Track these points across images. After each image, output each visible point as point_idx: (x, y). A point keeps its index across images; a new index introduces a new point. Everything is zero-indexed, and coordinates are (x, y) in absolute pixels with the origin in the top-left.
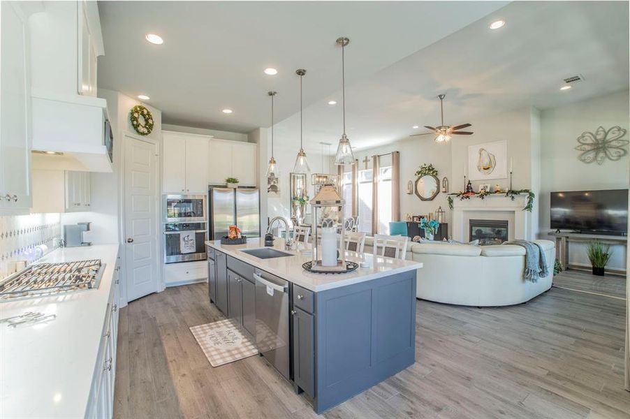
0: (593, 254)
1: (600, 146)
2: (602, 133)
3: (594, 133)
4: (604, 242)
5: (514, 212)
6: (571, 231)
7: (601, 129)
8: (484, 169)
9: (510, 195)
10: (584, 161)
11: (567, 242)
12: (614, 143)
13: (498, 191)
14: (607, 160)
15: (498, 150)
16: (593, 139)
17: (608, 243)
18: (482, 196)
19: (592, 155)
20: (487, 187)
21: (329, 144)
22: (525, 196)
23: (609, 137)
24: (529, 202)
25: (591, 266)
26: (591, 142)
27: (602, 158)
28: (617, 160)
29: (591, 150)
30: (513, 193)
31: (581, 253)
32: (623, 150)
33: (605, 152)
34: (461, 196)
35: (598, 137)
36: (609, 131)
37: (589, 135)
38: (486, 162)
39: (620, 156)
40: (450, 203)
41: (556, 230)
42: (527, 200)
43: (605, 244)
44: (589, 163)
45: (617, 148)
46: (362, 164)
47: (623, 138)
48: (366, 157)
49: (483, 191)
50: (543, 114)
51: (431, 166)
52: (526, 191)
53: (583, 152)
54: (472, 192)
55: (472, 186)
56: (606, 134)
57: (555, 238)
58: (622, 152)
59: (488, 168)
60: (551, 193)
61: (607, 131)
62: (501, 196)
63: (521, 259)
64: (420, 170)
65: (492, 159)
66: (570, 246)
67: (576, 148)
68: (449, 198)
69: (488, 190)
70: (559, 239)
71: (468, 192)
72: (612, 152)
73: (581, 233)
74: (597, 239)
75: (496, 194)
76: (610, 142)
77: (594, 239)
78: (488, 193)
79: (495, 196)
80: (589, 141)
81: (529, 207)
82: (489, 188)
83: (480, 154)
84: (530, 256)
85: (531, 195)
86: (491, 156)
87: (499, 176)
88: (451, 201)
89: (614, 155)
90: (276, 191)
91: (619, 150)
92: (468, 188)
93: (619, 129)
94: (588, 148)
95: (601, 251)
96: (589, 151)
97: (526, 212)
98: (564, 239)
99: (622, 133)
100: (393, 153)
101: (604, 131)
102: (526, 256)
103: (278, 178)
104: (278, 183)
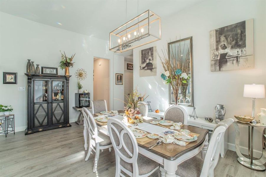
90: (151, 69)
103: (152, 54)
104: (153, 60)
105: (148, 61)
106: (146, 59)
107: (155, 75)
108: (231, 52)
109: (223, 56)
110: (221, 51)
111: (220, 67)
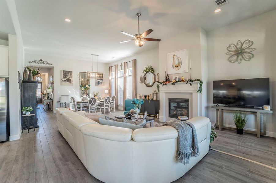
0: (237, 120)
1: (239, 53)
2: (240, 44)
3: (236, 44)
4: (243, 112)
5: (192, 93)
6: (225, 105)
7: (239, 42)
8: (176, 67)
9: (189, 83)
10: (231, 61)
11: (222, 112)
12: (247, 50)
13: (183, 80)
14: (243, 61)
15: (183, 55)
16: (235, 48)
17: (245, 113)
18: (173, 84)
19: (235, 58)
20: (177, 78)
21: (98, 56)
22: (198, 83)
23: (244, 46)
24: (200, 87)
25: (236, 128)
26: (234, 50)
27: (240, 59)
28: (248, 60)
29: (234, 55)
30: (191, 81)
31: (230, 119)
32: (252, 54)
33: (242, 56)
34: (163, 83)
35: (238, 47)
36: (244, 43)
37: (233, 45)
38: (177, 63)
39: (250, 58)
40: (158, 88)
41: (216, 105)
42: (199, 86)
43: (244, 114)
44: (234, 62)
45: (249, 53)
46: (119, 67)
47: (251, 47)
48: (122, 63)
49: (174, 80)
50: (208, 33)
51: (151, 67)
52: (198, 80)
53: (230, 56)
54: (169, 81)
55: (169, 77)
56: (242, 45)
57: (216, 109)
58: (251, 55)
59: (178, 67)
60: (213, 81)
61: (242, 43)
62: (184, 83)
63: (174, 142)
64: (145, 69)
65: (180, 61)
66: (224, 114)
67: (226, 54)
68: (158, 85)
69: (177, 80)
70: (218, 110)
71: (167, 81)
72: (246, 56)
73: (230, 106)
74: (239, 111)
75: (181, 82)
76: (245, 49)
77: (237, 111)
78: (177, 81)
79: (181, 83)
80: (233, 49)
81: (200, 90)
82: (178, 78)
83: (174, 58)
84: (181, 139)
85: (201, 82)
86: (179, 59)
87: (183, 72)
88: (158, 87)
89: (248, 57)
90: (70, 82)
91: (249, 54)
92: (167, 79)
93: (249, 41)
94: (233, 53)
95: (241, 118)
96: (233, 55)
97: (199, 93)
98: (220, 111)
99: (251, 43)
100: (133, 60)
101: (241, 43)
102: (178, 139)
103: (71, 75)
104: (71, 77)
105: (68, 78)
106: (66, 76)
107: (73, 85)
108: (101, 81)
109: (99, 82)
110: (98, 80)
111: (98, 85)
